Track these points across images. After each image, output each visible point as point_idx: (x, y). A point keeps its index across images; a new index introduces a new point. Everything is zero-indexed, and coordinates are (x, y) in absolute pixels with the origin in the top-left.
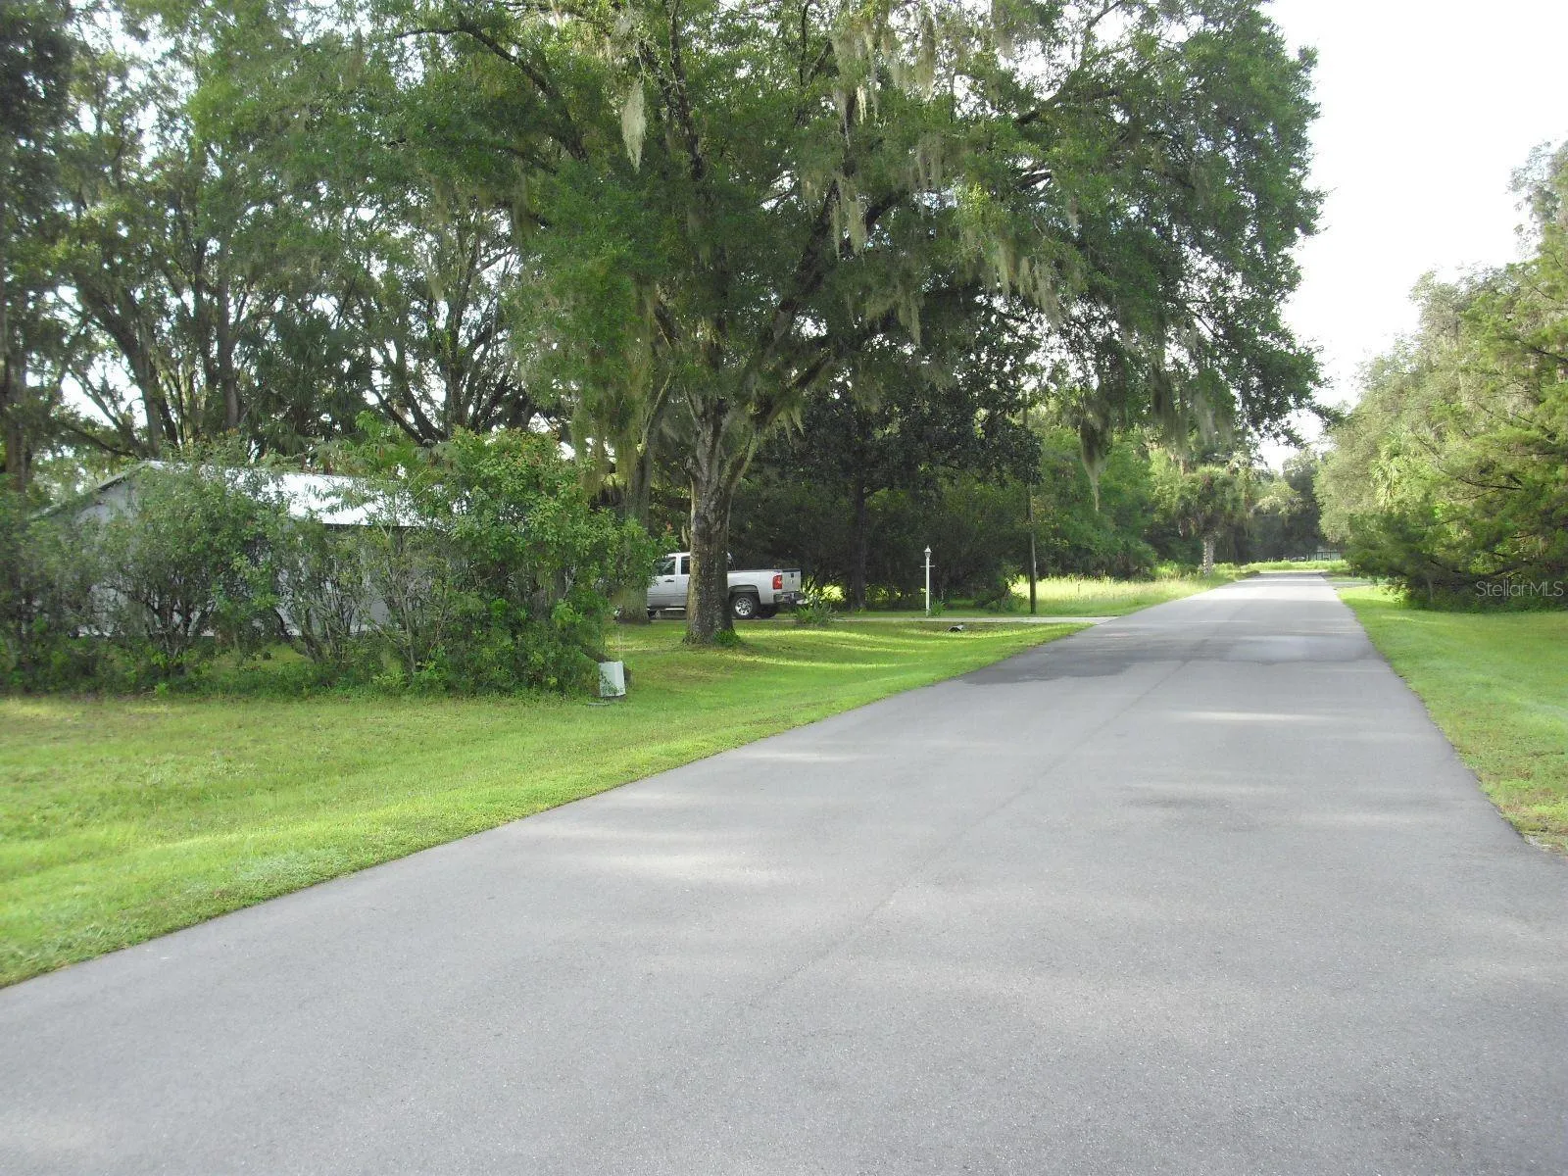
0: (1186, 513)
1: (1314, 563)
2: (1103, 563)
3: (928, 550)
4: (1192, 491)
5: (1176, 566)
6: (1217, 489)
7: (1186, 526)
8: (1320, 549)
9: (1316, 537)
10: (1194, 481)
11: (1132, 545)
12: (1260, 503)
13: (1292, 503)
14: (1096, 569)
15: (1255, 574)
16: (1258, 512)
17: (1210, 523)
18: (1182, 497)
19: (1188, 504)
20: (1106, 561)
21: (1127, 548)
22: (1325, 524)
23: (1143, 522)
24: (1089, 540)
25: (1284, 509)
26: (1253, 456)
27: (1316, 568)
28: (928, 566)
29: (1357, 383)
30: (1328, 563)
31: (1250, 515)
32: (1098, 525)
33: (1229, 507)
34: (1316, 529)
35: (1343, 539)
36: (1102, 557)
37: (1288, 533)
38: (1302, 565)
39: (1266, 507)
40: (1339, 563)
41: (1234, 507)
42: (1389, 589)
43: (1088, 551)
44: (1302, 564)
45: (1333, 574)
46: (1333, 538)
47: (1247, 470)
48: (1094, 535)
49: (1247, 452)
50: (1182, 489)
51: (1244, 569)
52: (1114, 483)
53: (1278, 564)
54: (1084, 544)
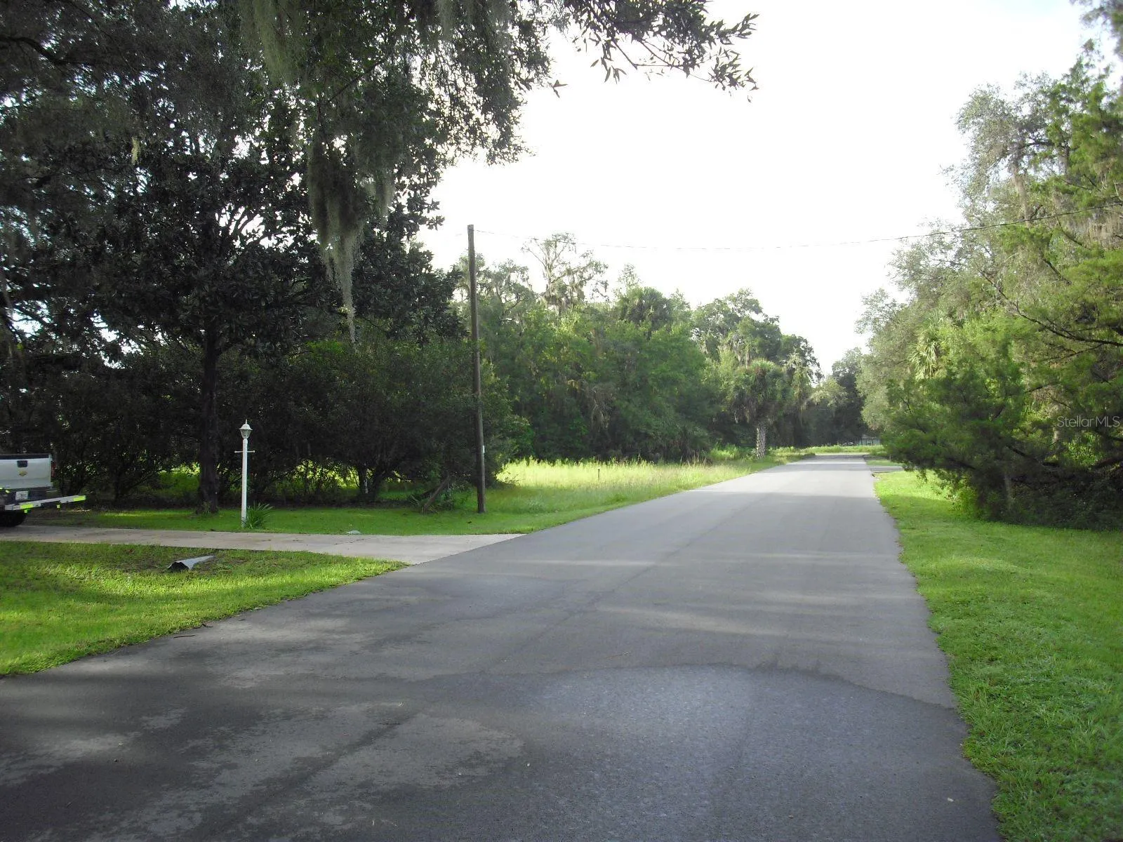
0: (740, 403)
1: (860, 447)
2: (661, 446)
3: (246, 427)
4: (746, 382)
5: (735, 449)
6: (769, 380)
7: (741, 413)
8: (864, 436)
9: (859, 426)
10: (748, 372)
11: (690, 431)
12: (812, 397)
13: (839, 397)
14: (654, 451)
15: (811, 456)
16: (810, 404)
17: (762, 411)
18: (737, 388)
19: (742, 394)
20: (664, 445)
21: (684, 433)
22: (867, 414)
23: (712, 411)
24: (648, 425)
25: (832, 402)
26: (808, 358)
27: (861, 451)
28: (245, 451)
29: (894, 270)
30: (870, 447)
31: (804, 407)
32: (657, 413)
33: (779, 396)
34: (859, 419)
35: (882, 427)
36: (660, 441)
37: (837, 422)
38: (850, 450)
39: (817, 400)
40: (878, 447)
41: (784, 397)
42: (942, 486)
43: (647, 436)
44: (850, 448)
45: (874, 456)
46: (873, 426)
47: (802, 369)
48: (654, 421)
49: (802, 355)
50: (738, 380)
51: (803, 452)
52: (671, 374)
53: (831, 448)
54: (643, 429)
